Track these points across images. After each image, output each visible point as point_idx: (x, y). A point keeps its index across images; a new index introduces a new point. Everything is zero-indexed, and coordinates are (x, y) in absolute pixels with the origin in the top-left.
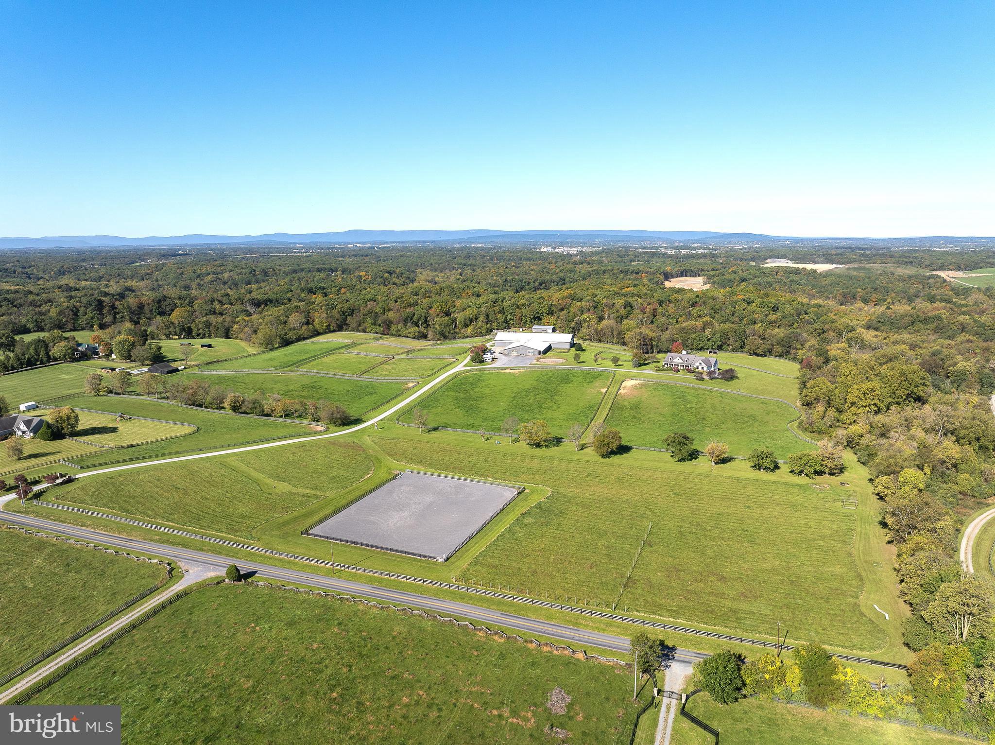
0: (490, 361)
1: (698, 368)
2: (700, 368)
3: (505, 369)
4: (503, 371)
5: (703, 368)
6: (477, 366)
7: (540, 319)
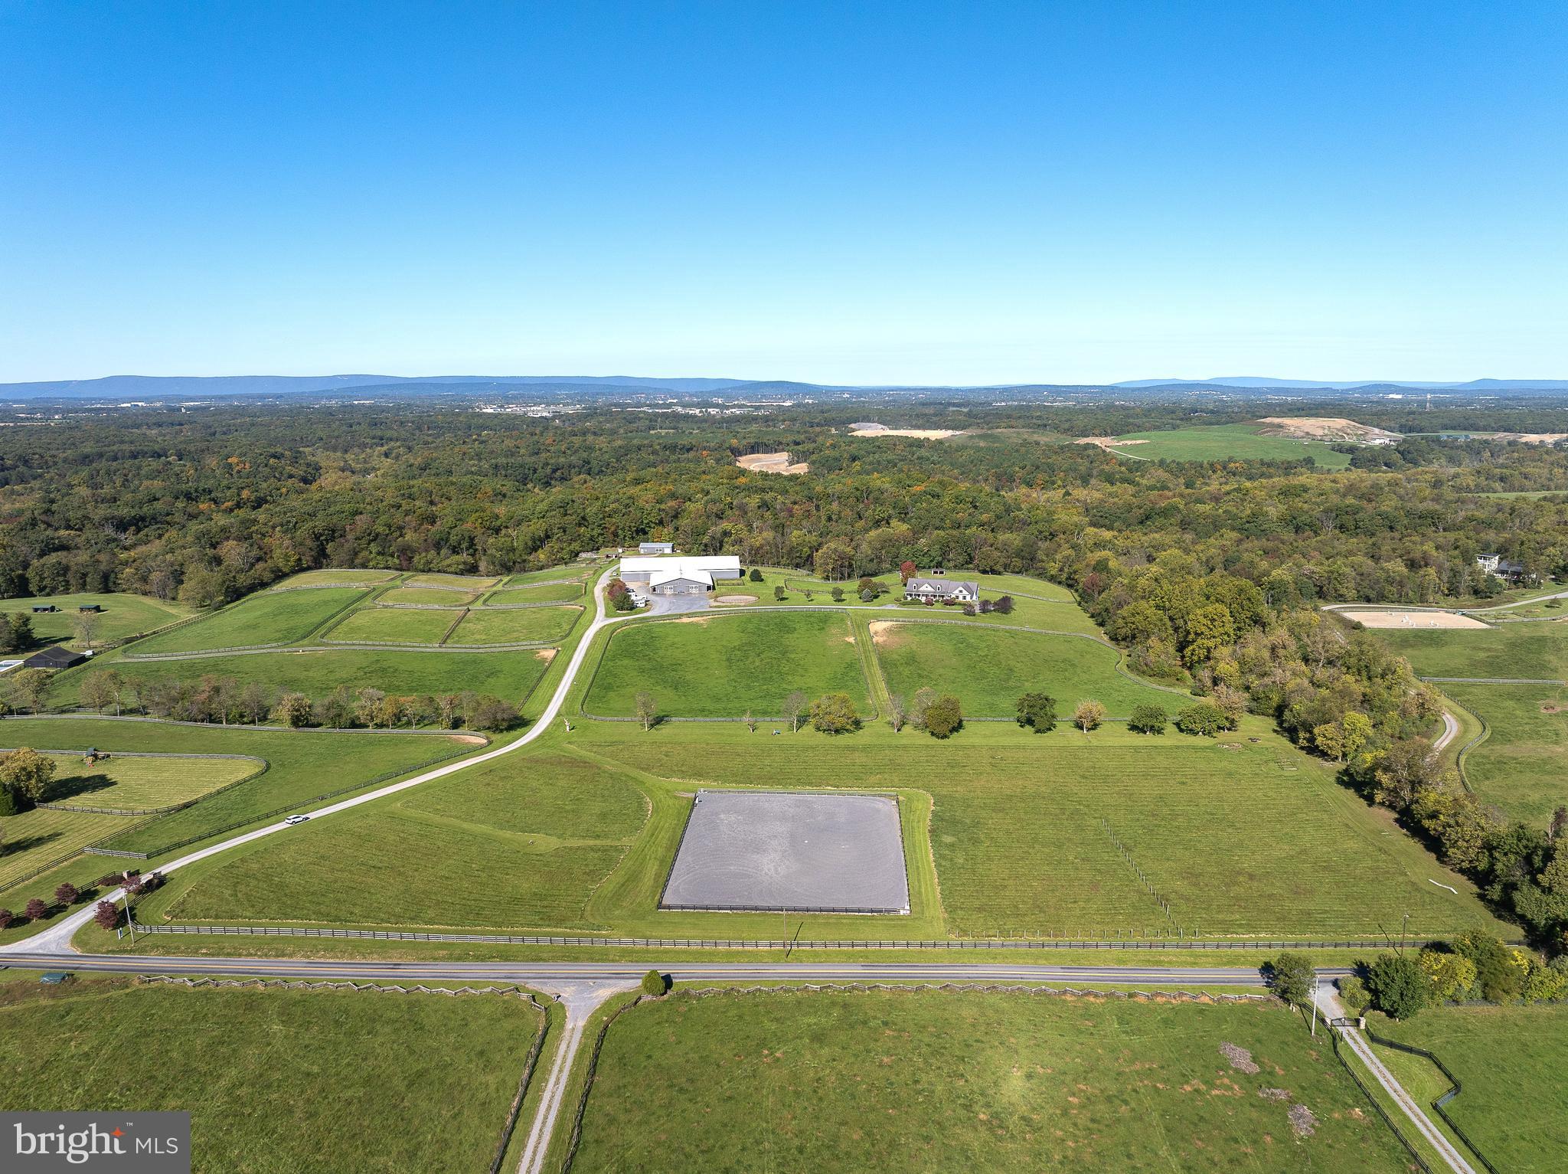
0: (643, 605)
1: (957, 597)
2: (961, 598)
3: (681, 616)
4: (677, 621)
5: (964, 598)
6: (624, 615)
7: (645, 533)
